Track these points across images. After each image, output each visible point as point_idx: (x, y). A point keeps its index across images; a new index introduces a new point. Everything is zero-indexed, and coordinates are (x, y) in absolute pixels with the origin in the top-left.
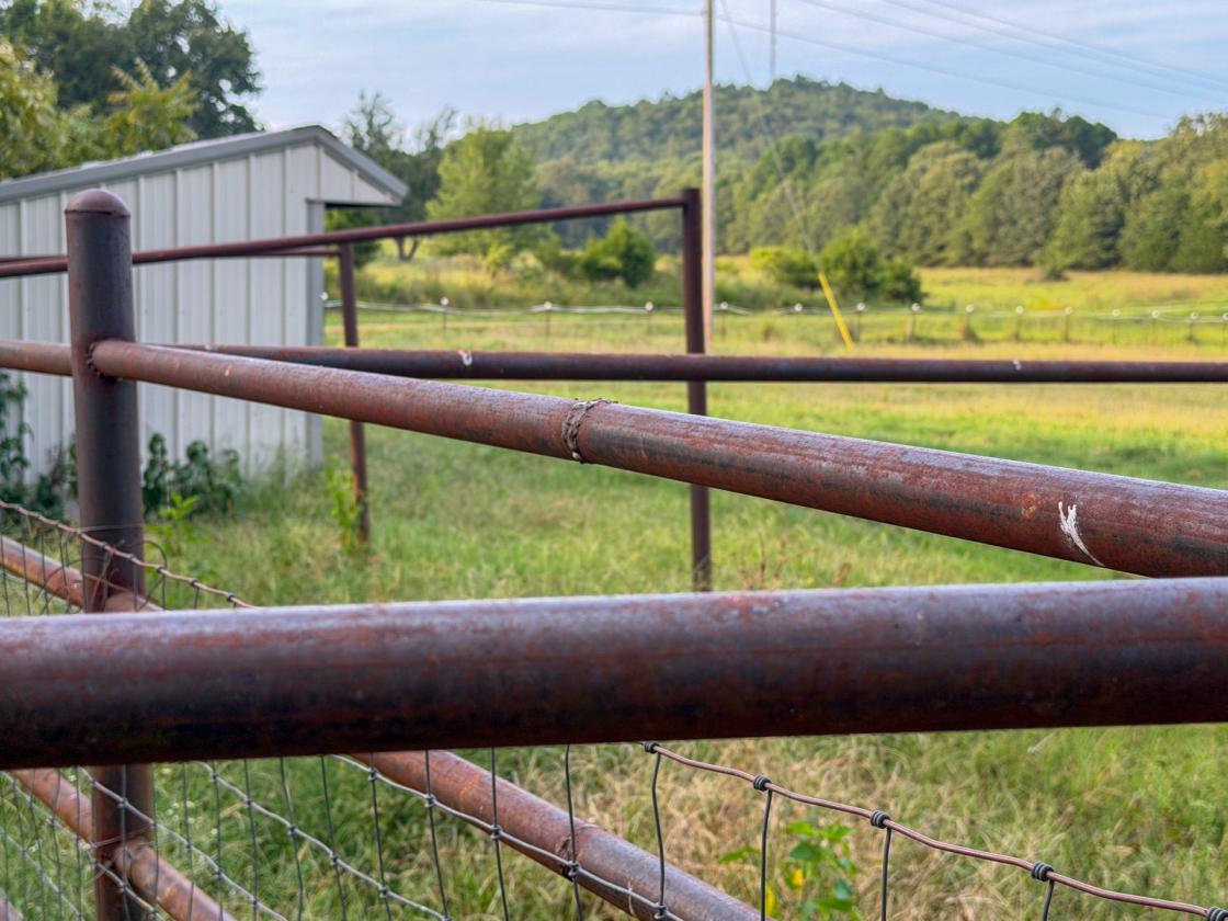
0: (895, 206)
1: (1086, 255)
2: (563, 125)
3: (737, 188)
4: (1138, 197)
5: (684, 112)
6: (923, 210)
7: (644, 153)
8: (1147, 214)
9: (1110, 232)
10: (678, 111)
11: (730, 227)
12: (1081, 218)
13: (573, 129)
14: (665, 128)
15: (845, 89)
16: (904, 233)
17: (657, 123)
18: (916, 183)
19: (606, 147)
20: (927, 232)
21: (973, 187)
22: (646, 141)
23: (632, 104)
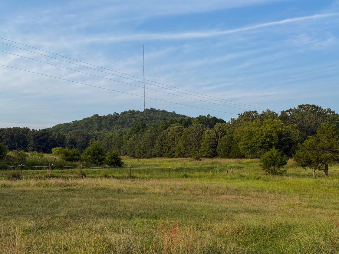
0: (161, 140)
1: (208, 153)
2: (86, 121)
3: (124, 137)
4: (221, 137)
5: (120, 118)
6: (168, 141)
7: (107, 128)
8: (223, 141)
9: (214, 147)
10: (118, 117)
11: (122, 147)
12: (207, 143)
13: (88, 122)
14: (114, 122)
15: (164, 112)
16: (164, 148)
17: (112, 121)
18: (167, 134)
19: (97, 127)
20: (170, 148)
21: (181, 135)
22: (109, 125)
23: (106, 115)
